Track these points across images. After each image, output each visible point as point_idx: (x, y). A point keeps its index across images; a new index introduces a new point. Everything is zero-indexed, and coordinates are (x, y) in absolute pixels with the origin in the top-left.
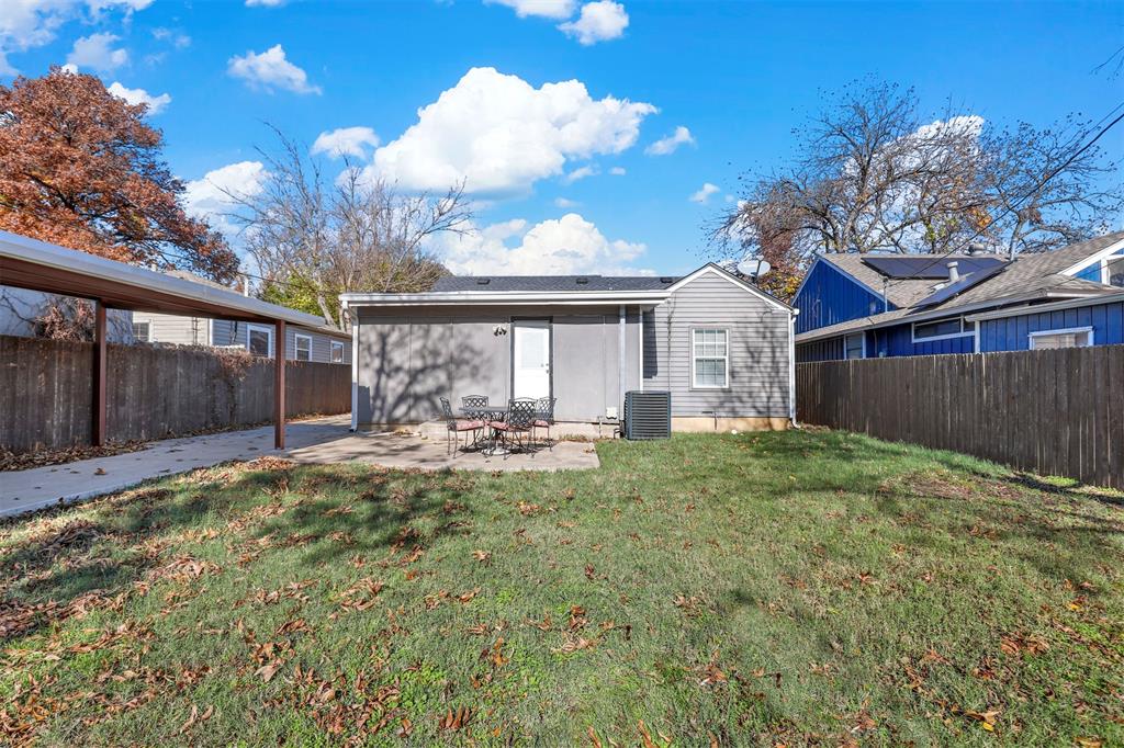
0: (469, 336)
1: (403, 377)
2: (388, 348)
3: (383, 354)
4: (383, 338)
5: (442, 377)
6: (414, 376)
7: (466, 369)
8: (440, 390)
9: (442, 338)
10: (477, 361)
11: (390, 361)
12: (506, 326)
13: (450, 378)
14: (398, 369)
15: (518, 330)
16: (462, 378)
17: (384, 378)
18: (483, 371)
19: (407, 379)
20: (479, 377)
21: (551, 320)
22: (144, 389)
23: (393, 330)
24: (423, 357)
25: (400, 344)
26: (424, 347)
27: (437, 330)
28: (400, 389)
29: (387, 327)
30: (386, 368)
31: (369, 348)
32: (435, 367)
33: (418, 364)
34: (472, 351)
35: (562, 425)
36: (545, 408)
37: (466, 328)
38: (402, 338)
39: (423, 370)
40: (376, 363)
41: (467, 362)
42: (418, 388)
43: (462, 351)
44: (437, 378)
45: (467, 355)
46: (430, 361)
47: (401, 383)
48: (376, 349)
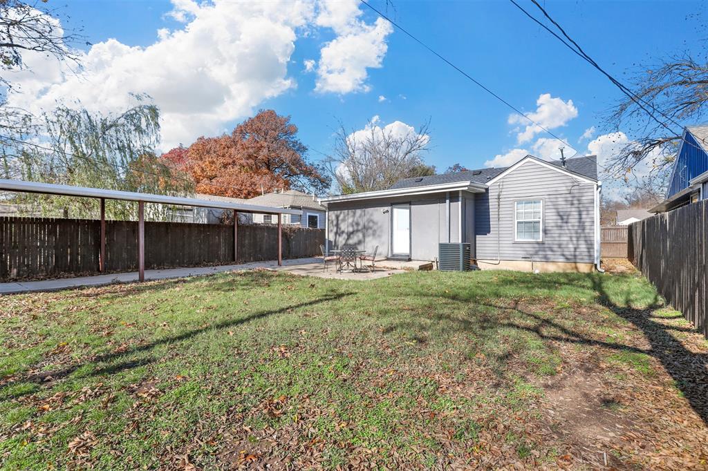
0: (372, 215)
1: (345, 236)
2: (339, 222)
3: (337, 225)
4: (337, 217)
5: (360, 235)
6: (350, 235)
7: (370, 232)
8: (360, 242)
9: (360, 216)
10: (375, 227)
11: (340, 229)
12: (389, 208)
13: (364, 236)
14: (343, 232)
15: (395, 210)
16: (369, 236)
17: (338, 236)
18: (378, 233)
19: (346, 237)
20: (376, 236)
21: (410, 203)
22: (252, 241)
23: (341, 213)
24: (353, 226)
25: (344, 220)
26: (353, 221)
27: (359, 212)
28: (344, 242)
29: (339, 212)
30: (339, 232)
31: (332, 222)
32: (358, 231)
33: (351, 229)
34: (373, 222)
35: (416, 262)
36: (407, 252)
37: (370, 210)
38: (345, 217)
39: (352, 233)
40: (335, 230)
41: (371, 228)
42: (351, 242)
43: (369, 222)
44: (358, 236)
45: (371, 224)
46: (355, 228)
47: (344, 239)
48: (335, 223)
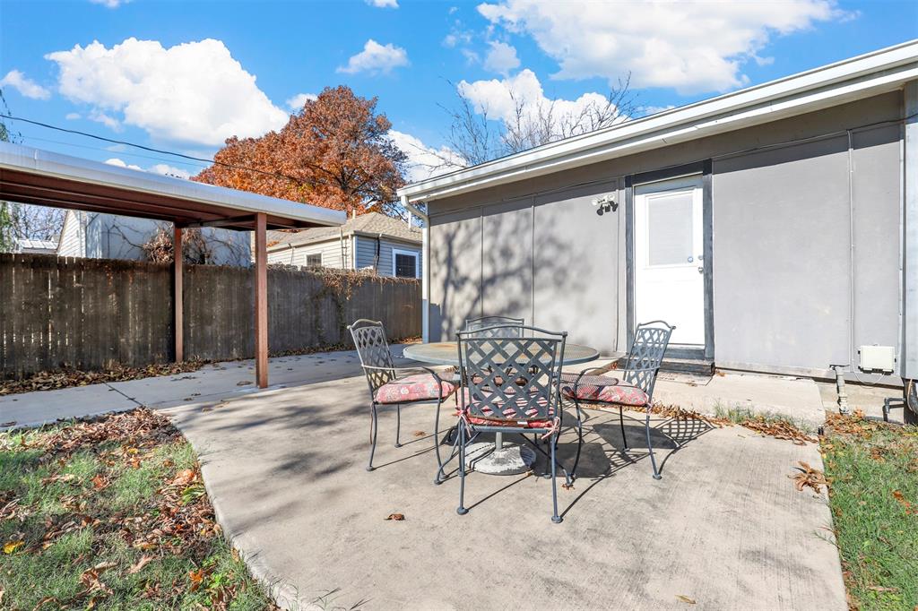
0: (552, 223)
1: (470, 290)
2: (455, 252)
3: (450, 261)
4: (449, 239)
5: (515, 286)
6: (484, 285)
7: (545, 274)
8: (514, 306)
9: (515, 232)
10: (564, 260)
11: (457, 270)
12: (618, 196)
13: (528, 287)
14: (465, 280)
15: (642, 202)
16: (542, 287)
17: (451, 289)
18: (573, 275)
19: (474, 293)
20: (568, 285)
21: (707, 168)
23: (459, 226)
24: (492, 261)
25: (467, 245)
26: (493, 247)
27: (509, 219)
28: (467, 308)
29: (454, 225)
30: (453, 276)
31: (437, 253)
32: (507, 274)
33: (488, 271)
34: (561, 247)
35: (735, 376)
36: (697, 338)
37: (546, 211)
38: (470, 236)
39: (492, 280)
40: (443, 272)
41: (549, 264)
42: (489, 306)
43: (542, 247)
44: (510, 290)
45: (549, 253)
46: (500, 266)
47: (468, 298)
48: (443, 255)
